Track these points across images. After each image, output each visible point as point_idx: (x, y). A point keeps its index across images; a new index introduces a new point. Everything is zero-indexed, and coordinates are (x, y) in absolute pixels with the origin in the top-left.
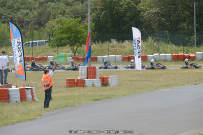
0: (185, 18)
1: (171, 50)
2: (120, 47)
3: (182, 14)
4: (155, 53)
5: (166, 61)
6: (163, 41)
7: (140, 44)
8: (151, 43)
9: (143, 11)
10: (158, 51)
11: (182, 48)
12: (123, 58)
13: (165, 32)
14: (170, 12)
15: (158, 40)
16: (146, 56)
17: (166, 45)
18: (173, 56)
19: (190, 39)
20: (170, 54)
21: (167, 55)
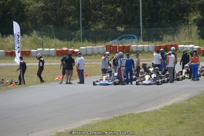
0: (70, 12)
1: (55, 45)
2: (4, 42)
3: (68, 8)
4: (39, 48)
5: (49, 56)
6: (48, 35)
8: (35, 38)
9: (29, 5)
10: (42, 46)
11: (66, 43)
12: (6, 52)
13: (52, 26)
14: (56, 6)
15: (42, 35)
16: (30, 51)
17: (51, 40)
18: (57, 51)
19: (75, 34)
20: (54, 49)
21: (51, 50)
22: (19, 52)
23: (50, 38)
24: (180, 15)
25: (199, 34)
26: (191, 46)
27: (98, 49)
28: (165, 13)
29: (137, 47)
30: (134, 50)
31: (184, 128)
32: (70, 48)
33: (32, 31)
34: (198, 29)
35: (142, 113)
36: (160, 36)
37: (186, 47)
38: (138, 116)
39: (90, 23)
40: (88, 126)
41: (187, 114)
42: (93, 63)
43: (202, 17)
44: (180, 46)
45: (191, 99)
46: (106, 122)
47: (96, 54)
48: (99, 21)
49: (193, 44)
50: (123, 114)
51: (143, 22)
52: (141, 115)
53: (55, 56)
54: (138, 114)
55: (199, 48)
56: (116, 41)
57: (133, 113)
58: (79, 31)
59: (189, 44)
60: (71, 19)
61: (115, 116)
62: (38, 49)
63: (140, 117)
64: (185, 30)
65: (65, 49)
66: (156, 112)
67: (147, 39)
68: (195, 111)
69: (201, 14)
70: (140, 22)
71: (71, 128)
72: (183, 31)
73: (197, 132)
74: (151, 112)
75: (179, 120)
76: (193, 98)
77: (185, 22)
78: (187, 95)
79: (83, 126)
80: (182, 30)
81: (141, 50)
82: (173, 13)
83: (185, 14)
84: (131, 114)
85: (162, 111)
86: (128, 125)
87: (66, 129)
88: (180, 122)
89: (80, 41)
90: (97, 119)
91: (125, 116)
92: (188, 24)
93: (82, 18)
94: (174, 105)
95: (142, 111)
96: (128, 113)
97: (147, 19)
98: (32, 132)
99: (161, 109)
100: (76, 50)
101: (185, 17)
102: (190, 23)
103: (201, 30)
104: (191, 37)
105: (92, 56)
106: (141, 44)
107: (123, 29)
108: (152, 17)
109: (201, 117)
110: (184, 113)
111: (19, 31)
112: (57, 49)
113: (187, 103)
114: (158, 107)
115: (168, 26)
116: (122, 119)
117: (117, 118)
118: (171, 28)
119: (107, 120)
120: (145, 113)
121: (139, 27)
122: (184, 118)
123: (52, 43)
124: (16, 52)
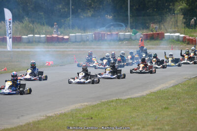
1: (46, 32)
4: (30, 34)
5: (39, 42)
7: (11, 25)
8: (26, 25)
10: (33, 32)
13: (42, 13)
15: (33, 22)
17: (41, 27)
18: (47, 37)
19: (65, 21)
20: (44, 36)
21: (42, 36)
22: (10, 38)
23: (41, 25)
24: (167, 4)
25: (185, 23)
26: (177, 34)
27: (87, 36)
28: (152, 3)
29: (125, 35)
30: (122, 37)
31: (170, 113)
32: (60, 35)
33: (23, 18)
34: (184, 18)
35: (129, 99)
36: (147, 25)
37: (172, 36)
38: (126, 102)
39: (79, 11)
40: (77, 110)
41: (172, 100)
42: (82, 50)
43: (188, 7)
44: (166, 34)
45: (176, 86)
46: (93, 106)
47: (84, 41)
48: (89, 9)
49: (179, 32)
50: (111, 100)
51: (130, 11)
52: (128, 100)
53: (45, 42)
54: (125, 100)
55: (184, 37)
56: (104, 28)
57: (120, 98)
58: (69, 19)
59: (175, 32)
60: (61, 7)
61: (103, 101)
62: (29, 36)
63: (127, 102)
64: (171, 19)
65: (55, 36)
66: (142, 98)
67: (135, 27)
68: (180, 98)
69: (187, 4)
70: (128, 10)
71: (60, 112)
72: (170, 20)
73: (182, 118)
74: (137, 98)
75: (164, 106)
76: (178, 85)
77: (172, 11)
78: (172, 81)
79: (72, 111)
80: (168, 19)
81: (128, 38)
82: (159, 2)
83: (171, 4)
84: (119, 99)
85: (148, 97)
86: (115, 109)
87: (56, 113)
88: (165, 108)
89: (70, 28)
90: (86, 104)
91: (112, 102)
92: (174, 14)
93: (72, 6)
94: (160, 91)
95: (129, 97)
96: (115, 99)
97: (134, 8)
98: (22, 116)
99: (147, 95)
100: (66, 37)
101: (170, 7)
102: (176, 12)
103: (186, 19)
104: (177, 26)
105: (81, 43)
106: (129, 32)
107: (111, 17)
108: (139, 6)
109: (185, 103)
110: (169, 99)
111: (11, 17)
112: (48, 36)
113: (172, 89)
114: (145, 93)
115: (154, 15)
116: (109, 104)
117: (104, 103)
118: (158, 16)
119: (95, 105)
120: (131, 98)
121: (127, 15)
122: (169, 104)
123: (43, 30)
124: (8, 38)
